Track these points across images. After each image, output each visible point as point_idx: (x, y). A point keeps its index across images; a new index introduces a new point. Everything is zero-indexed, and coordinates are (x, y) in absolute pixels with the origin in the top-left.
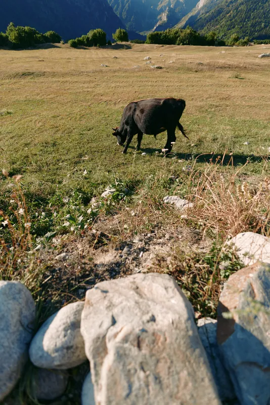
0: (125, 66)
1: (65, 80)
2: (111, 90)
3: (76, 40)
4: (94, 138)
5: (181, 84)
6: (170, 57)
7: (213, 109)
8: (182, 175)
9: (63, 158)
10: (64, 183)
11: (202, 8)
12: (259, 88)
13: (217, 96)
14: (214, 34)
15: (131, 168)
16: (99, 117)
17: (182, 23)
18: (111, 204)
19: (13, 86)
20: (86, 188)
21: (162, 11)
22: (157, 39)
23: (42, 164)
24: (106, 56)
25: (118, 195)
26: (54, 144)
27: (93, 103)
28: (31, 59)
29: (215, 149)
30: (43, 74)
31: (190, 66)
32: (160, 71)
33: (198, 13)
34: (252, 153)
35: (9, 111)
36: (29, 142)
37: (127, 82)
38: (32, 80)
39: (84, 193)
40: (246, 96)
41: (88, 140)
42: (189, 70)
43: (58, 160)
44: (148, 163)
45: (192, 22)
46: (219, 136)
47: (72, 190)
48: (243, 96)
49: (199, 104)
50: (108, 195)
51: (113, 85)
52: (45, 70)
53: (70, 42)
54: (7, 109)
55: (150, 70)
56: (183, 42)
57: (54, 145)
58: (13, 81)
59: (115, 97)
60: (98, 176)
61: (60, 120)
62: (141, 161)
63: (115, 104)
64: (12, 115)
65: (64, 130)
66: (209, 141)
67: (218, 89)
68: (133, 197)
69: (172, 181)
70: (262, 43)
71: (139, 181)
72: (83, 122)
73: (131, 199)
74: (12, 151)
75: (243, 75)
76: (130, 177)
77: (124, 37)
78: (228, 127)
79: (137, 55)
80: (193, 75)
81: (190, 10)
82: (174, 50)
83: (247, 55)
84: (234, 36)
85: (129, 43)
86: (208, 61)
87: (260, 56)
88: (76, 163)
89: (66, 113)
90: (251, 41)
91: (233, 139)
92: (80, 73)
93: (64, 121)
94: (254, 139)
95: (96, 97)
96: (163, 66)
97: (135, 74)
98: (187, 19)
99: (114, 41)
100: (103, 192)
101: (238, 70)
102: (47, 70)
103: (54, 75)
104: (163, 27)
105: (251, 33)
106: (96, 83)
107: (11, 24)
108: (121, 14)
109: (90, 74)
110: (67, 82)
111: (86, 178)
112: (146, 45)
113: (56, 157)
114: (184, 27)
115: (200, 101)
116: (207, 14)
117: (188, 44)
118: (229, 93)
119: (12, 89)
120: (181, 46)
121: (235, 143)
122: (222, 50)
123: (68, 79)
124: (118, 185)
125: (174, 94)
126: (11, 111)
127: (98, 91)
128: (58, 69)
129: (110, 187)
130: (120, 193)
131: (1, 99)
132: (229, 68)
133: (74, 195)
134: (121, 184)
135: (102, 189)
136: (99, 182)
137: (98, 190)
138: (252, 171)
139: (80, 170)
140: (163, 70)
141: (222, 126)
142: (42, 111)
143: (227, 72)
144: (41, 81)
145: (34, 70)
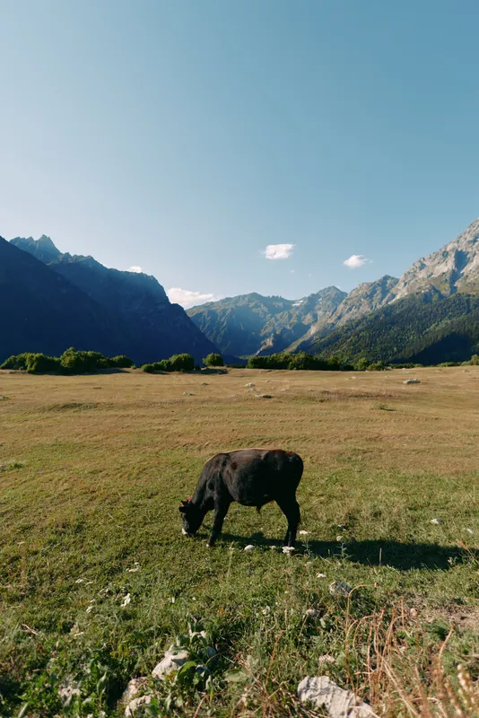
0: (218, 394)
1: (125, 413)
2: (195, 427)
3: (153, 365)
4: (156, 513)
5: (302, 418)
6: (281, 384)
7: (360, 457)
8: (331, 608)
9: (89, 559)
10: (75, 633)
11: (315, 334)
12: (421, 422)
13: (361, 436)
14: (337, 359)
15: (225, 587)
16: (170, 472)
17: (294, 347)
18: (173, 706)
19: (43, 423)
20: (121, 654)
21: (266, 336)
22: (260, 364)
23: (40, 575)
24: (192, 382)
25: (193, 669)
26: (79, 527)
27: (163, 448)
28: (83, 387)
29: (381, 531)
30: (96, 406)
31: (312, 394)
32: (267, 401)
33: (312, 338)
34: (453, 544)
35: (19, 462)
36: (32, 523)
37: (221, 415)
38: (76, 414)
39: (114, 665)
40: (405, 435)
41: (144, 518)
42: (312, 399)
43: (77, 566)
44: (259, 570)
45: (303, 347)
46: (382, 507)
47: (88, 655)
48: (401, 436)
49: (336, 448)
50: (168, 673)
51: (199, 420)
52: (99, 401)
53: (144, 367)
54: (17, 459)
55: (254, 400)
56: (298, 366)
57: (79, 528)
58: (47, 414)
59: (202, 438)
60: (153, 611)
61: (103, 477)
62: (243, 565)
63: (200, 449)
64: (21, 470)
65: (104, 497)
66: (367, 519)
67: (359, 425)
68: (230, 678)
69: (311, 627)
70: (401, 367)
71: (239, 626)
72: (142, 482)
73: (222, 685)
75: (390, 406)
76: (220, 613)
77: (218, 362)
78: (394, 489)
79: (236, 381)
80: (318, 406)
81: (301, 336)
82: (286, 375)
83: (388, 381)
84: (363, 360)
85: (224, 368)
86: (335, 389)
87: (406, 382)
88: (113, 572)
89: (115, 466)
90: (387, 365)
91: (409, 513)
92: (151, 405)
93: (108, 480)
94: (445, 512)
95: (170, 439)
96: (272, 395)
97: (233, 405)
98: (299, 344)
99: (205, 366)
100: (159, 659)
101: (383, 400)
102: (103, 400)
103: (111, 406)
104: (269, 351)
105: (384, 358)
106: (173, 418)
107: (71, 348)
108: (215, 338)
109: (165, 406)
110: (128, 416)
111: (126, 616)
112: (246, 370)
113: (75, 558)
114: (296, 352)
115: (336, 444)
116: (323, 340)
117: (305, 368)
118: (377, 430)
119: (40, 427)
120: (294, 371)
121: (414, 520)
123: (132, 412)
124: (193, 642)
125: (294, 433)
126: (23, 462)
127: (177, 428)
128: (120, 399)
129: (175, 646)
130: (197, 663)
131: (13, 444)
132: (367, 396)
133: (89, 671)
134: (201, 638)
135: (157, 652)
136: (152, 629)
137: (148, 653)
138: (471, 590)
139: (118, 592)
140: (272, 399)
141: (382, 488)
142: (75, 463)
143: (365, 402)
144: (89, 414)
145: (83, 400)
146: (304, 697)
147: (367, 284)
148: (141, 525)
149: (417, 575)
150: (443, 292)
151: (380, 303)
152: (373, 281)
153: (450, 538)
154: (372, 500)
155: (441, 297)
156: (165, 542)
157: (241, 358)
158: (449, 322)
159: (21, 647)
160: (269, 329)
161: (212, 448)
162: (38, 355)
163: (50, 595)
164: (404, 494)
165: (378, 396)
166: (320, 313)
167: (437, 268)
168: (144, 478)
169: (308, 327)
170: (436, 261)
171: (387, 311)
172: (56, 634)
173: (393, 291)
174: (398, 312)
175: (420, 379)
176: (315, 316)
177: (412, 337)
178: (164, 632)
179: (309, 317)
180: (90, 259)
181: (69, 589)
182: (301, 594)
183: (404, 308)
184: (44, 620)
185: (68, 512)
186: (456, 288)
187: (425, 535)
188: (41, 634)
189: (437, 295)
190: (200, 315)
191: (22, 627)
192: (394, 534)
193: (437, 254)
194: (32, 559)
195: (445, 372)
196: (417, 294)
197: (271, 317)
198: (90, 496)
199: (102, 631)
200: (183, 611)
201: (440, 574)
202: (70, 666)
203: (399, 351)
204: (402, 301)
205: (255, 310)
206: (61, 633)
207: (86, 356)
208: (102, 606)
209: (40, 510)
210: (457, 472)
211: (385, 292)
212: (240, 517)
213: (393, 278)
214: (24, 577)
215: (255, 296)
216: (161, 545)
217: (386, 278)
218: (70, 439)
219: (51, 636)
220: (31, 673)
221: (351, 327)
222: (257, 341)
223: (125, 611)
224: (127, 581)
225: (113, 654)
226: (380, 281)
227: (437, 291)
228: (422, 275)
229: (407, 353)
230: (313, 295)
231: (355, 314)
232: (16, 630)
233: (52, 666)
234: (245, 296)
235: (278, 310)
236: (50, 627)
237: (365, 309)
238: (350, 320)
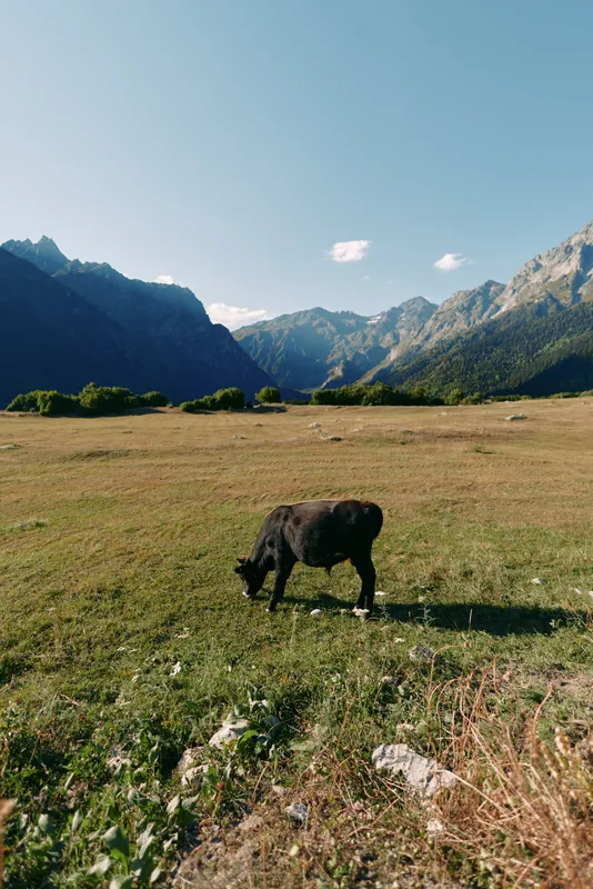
0: (276, 437)
1: (164, 461)
2: (248, 476)
3: (194, 403)
4: (206, 575)
5: (379, 464)
6: (353, 423)
7: (449, 509)
8: (411, 676)
9: (131, 626)
10: (120, 703)
11: (397, 360)
12: (525, 467)
13: (451, 484)
14: (423, 390)
15: (288, 654)
16: (220, 529)
17: (369, 377)
18: (233, 775)
19: (65, 475)
20: (173, 723)
21: (334, 364)
22: (327, 399)
23: (77, 644)
24: (243, 423)
25: (254, 738)
26: (116, 592)
27: (211, 503)
28: (109, 431)
29: (471, 593)
30: (127, 454)
31: (391, 435)
32: (337, 444)
33: (392, 365)
34: (557, 605)
35: (41, 521)
36: (62, 588)
37: (278, 463)
38: (103, 464)
39: (166, 734)
40: (505, 482)
41: (192, 582)
42: (391, 441)
43: (118, 634)
44: (327, 637)
45: (383, 376)
46: (473, 566)
47: (137, 725)
48: (500, 483)
49: (420, 499)
50: (227, 742)
51: (253, 469)
52: (130, 448)
53: (183, 405)
54: (39, 518)
55: (320, 443)
56: (374, 401)
57: (117, 594)
58: (68, 465)
59: (257, 490)
60: (206, 679)
61: (141, 537)
62: (309, 631)
63: (255, 502)
64: (43, 529)
65: (144, 558)
66: (455, 578)
67: (450, 471)
68: (295, 746)
69: (387, 695)
70: (504, 400)
71: (306, 694)
72: (187, 542)
73: (287, 755)
74: (17, 612)
75: (488, 447)
76: (284, 681)
77: (274, 397)
78: (489, 545)
79: (297, 420)
80: (398, 449)
81: (378, 363)
82: (360, 412)
83: (486, 418)
84: (456, 392)
85: (282, 404)
86: (420, 428)
87: (509, 418)
88: (160, 639)
89: (155, 523)
90: (486, 397)
91: (506, 571)
92: (194, 451)
93: (147, 539)
94: (550, 570)
95: (219, 491)
96: (342, 437)
97: (294, 450)
98: (375, 373)
99: (258, 403)
100: (216, 729)
101: (480, 441)
102: (135, 446)
103: (145, 454)
104: (338, 382)
105: (482, 388)
106: (221, 466)
107: (91, 384)
108: (270, 368)
109: (210, 452)
110: (166, 465)
111: (177, 686)
112: (310, 407)
113: (115, 625)
114: (372, 383)
115: (420, 494)
116: (406, 367)
117: (383, 404)
118: (470, 477)
119: (62, 480)
120: (370, 407)
121: (512, 580)
122: (441, 411)
123: (171, 460)
124: (254, 711)
125: (369, 481)
126: (46, 521)
127: (224, 479)
128: (156, 444)
129: (234, 715)
130: (259, 732)
131: (32, 499)
132: (460, 436)
133: (138, 741)
134: (263, 706)
135: (214, 722)
136: (206, 698)
137: (203, 722)
138: (574, 655)
139: (166, 661)
140: (342, 442)
141: (475, 544)
142: (107, 520)
143: (458, 444)
144: (120, 464)
145: (111, 447)
146: (379, 765)
147: (465, 293)
148: (189, 589)
149: (512, 640)
150: (563, 301)
151: (480, 318)
152: (472, 289)
153: (554, 599)
154: (461, 558)
155: (560, 308)
156: (218, 607)
157: (302, 392)
158: (568, 340)
159: (61, 717)
160: (338, 355)
161: (270, 500)
162: (51, 393)
163: (89, 665)
164: (501, 550)
165: (474, 436)
166: (403, 332)
167: (557, 269)
168: (189, 536)
169: (388, 351)
170: (556, 259)
171: (490, 328)
172: (99, 705)
173: (497, 301)
174: (502, 329)
175: (526, 414)
176: (396, 337)
177: (519, 361)
178: (220, 701)
179: (389, 337)
180: (106, 267)
181: (110, 659)
182: (376, 660)
183: (511, 323)
184: (85, 690)
185: (102, 575)
186: (580, 295)
187: (524, 597)
188: (83, 704)
189: (554, 306)
190: (249, 338)
191: (61, 698)
192: (486, 596)
193: (558, 250)
194: (65, 627)
195: (560, 406)
196: (529, 304)
197: (341, 339)
198: (127, 557)
199: (151, 701)
200: (241, 679)
201: (540, 638)
202: (117, 736)
203: (502, 379)
204: (509, 313)
205: (319, 331)
206: (105, 703)
207: (111, 393)
208: (149, 676)
209: (71, 574)
210: (566, 525)
211: (486, 303)
212: (306, 579)
213: (498, 284)
214: (58, 645)
215: (319, 311)
216: (213, 610)
217: (489, 284)
218: (100, 493)
219: (94, 707)
220: (75, 744)
221: (442, 349)
222: (323, 370)
223: (175, 681)
224: (176, 649)
225: (164, 724)
226: (481, 288)
227: (555, 300)
228: (536, 278)
229: (512, 381)
230: (393, 309)
231: (447, 333)
232: (54, 701)
233: (97, 738)
234: (306, 312)
235: (350, 330)
236: (92, 697)
237: (461, 326)
238: (441, 341)
